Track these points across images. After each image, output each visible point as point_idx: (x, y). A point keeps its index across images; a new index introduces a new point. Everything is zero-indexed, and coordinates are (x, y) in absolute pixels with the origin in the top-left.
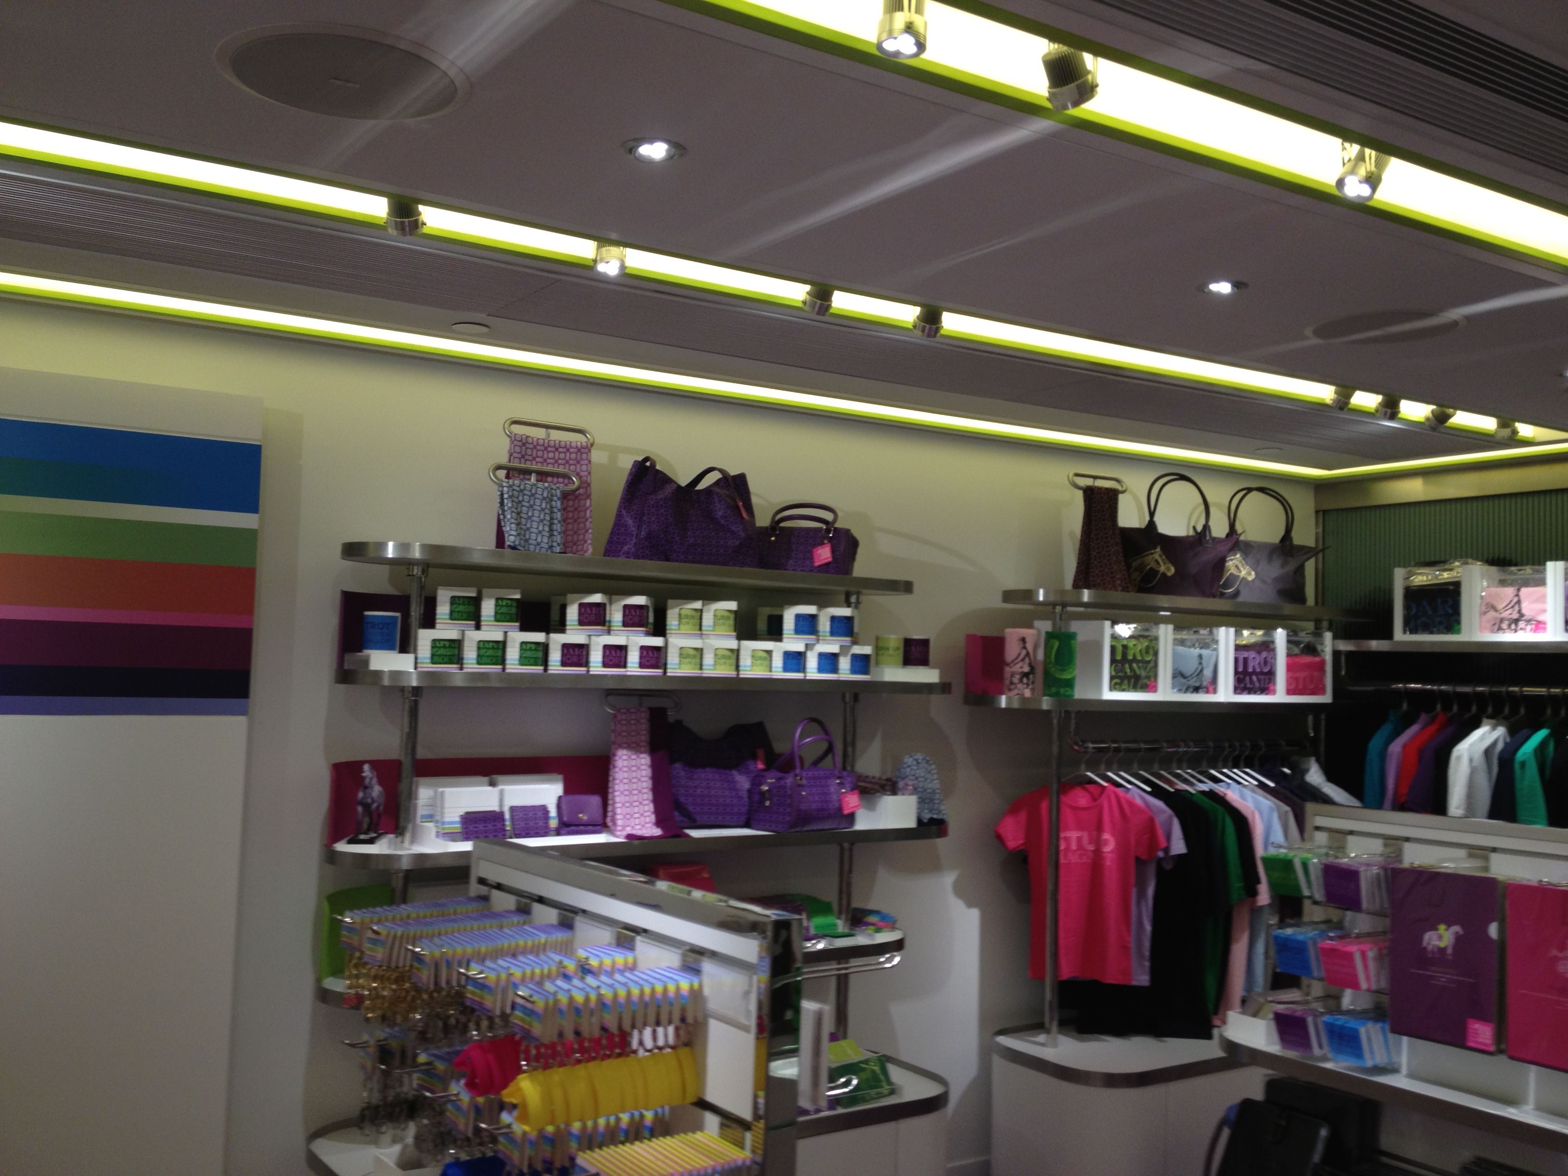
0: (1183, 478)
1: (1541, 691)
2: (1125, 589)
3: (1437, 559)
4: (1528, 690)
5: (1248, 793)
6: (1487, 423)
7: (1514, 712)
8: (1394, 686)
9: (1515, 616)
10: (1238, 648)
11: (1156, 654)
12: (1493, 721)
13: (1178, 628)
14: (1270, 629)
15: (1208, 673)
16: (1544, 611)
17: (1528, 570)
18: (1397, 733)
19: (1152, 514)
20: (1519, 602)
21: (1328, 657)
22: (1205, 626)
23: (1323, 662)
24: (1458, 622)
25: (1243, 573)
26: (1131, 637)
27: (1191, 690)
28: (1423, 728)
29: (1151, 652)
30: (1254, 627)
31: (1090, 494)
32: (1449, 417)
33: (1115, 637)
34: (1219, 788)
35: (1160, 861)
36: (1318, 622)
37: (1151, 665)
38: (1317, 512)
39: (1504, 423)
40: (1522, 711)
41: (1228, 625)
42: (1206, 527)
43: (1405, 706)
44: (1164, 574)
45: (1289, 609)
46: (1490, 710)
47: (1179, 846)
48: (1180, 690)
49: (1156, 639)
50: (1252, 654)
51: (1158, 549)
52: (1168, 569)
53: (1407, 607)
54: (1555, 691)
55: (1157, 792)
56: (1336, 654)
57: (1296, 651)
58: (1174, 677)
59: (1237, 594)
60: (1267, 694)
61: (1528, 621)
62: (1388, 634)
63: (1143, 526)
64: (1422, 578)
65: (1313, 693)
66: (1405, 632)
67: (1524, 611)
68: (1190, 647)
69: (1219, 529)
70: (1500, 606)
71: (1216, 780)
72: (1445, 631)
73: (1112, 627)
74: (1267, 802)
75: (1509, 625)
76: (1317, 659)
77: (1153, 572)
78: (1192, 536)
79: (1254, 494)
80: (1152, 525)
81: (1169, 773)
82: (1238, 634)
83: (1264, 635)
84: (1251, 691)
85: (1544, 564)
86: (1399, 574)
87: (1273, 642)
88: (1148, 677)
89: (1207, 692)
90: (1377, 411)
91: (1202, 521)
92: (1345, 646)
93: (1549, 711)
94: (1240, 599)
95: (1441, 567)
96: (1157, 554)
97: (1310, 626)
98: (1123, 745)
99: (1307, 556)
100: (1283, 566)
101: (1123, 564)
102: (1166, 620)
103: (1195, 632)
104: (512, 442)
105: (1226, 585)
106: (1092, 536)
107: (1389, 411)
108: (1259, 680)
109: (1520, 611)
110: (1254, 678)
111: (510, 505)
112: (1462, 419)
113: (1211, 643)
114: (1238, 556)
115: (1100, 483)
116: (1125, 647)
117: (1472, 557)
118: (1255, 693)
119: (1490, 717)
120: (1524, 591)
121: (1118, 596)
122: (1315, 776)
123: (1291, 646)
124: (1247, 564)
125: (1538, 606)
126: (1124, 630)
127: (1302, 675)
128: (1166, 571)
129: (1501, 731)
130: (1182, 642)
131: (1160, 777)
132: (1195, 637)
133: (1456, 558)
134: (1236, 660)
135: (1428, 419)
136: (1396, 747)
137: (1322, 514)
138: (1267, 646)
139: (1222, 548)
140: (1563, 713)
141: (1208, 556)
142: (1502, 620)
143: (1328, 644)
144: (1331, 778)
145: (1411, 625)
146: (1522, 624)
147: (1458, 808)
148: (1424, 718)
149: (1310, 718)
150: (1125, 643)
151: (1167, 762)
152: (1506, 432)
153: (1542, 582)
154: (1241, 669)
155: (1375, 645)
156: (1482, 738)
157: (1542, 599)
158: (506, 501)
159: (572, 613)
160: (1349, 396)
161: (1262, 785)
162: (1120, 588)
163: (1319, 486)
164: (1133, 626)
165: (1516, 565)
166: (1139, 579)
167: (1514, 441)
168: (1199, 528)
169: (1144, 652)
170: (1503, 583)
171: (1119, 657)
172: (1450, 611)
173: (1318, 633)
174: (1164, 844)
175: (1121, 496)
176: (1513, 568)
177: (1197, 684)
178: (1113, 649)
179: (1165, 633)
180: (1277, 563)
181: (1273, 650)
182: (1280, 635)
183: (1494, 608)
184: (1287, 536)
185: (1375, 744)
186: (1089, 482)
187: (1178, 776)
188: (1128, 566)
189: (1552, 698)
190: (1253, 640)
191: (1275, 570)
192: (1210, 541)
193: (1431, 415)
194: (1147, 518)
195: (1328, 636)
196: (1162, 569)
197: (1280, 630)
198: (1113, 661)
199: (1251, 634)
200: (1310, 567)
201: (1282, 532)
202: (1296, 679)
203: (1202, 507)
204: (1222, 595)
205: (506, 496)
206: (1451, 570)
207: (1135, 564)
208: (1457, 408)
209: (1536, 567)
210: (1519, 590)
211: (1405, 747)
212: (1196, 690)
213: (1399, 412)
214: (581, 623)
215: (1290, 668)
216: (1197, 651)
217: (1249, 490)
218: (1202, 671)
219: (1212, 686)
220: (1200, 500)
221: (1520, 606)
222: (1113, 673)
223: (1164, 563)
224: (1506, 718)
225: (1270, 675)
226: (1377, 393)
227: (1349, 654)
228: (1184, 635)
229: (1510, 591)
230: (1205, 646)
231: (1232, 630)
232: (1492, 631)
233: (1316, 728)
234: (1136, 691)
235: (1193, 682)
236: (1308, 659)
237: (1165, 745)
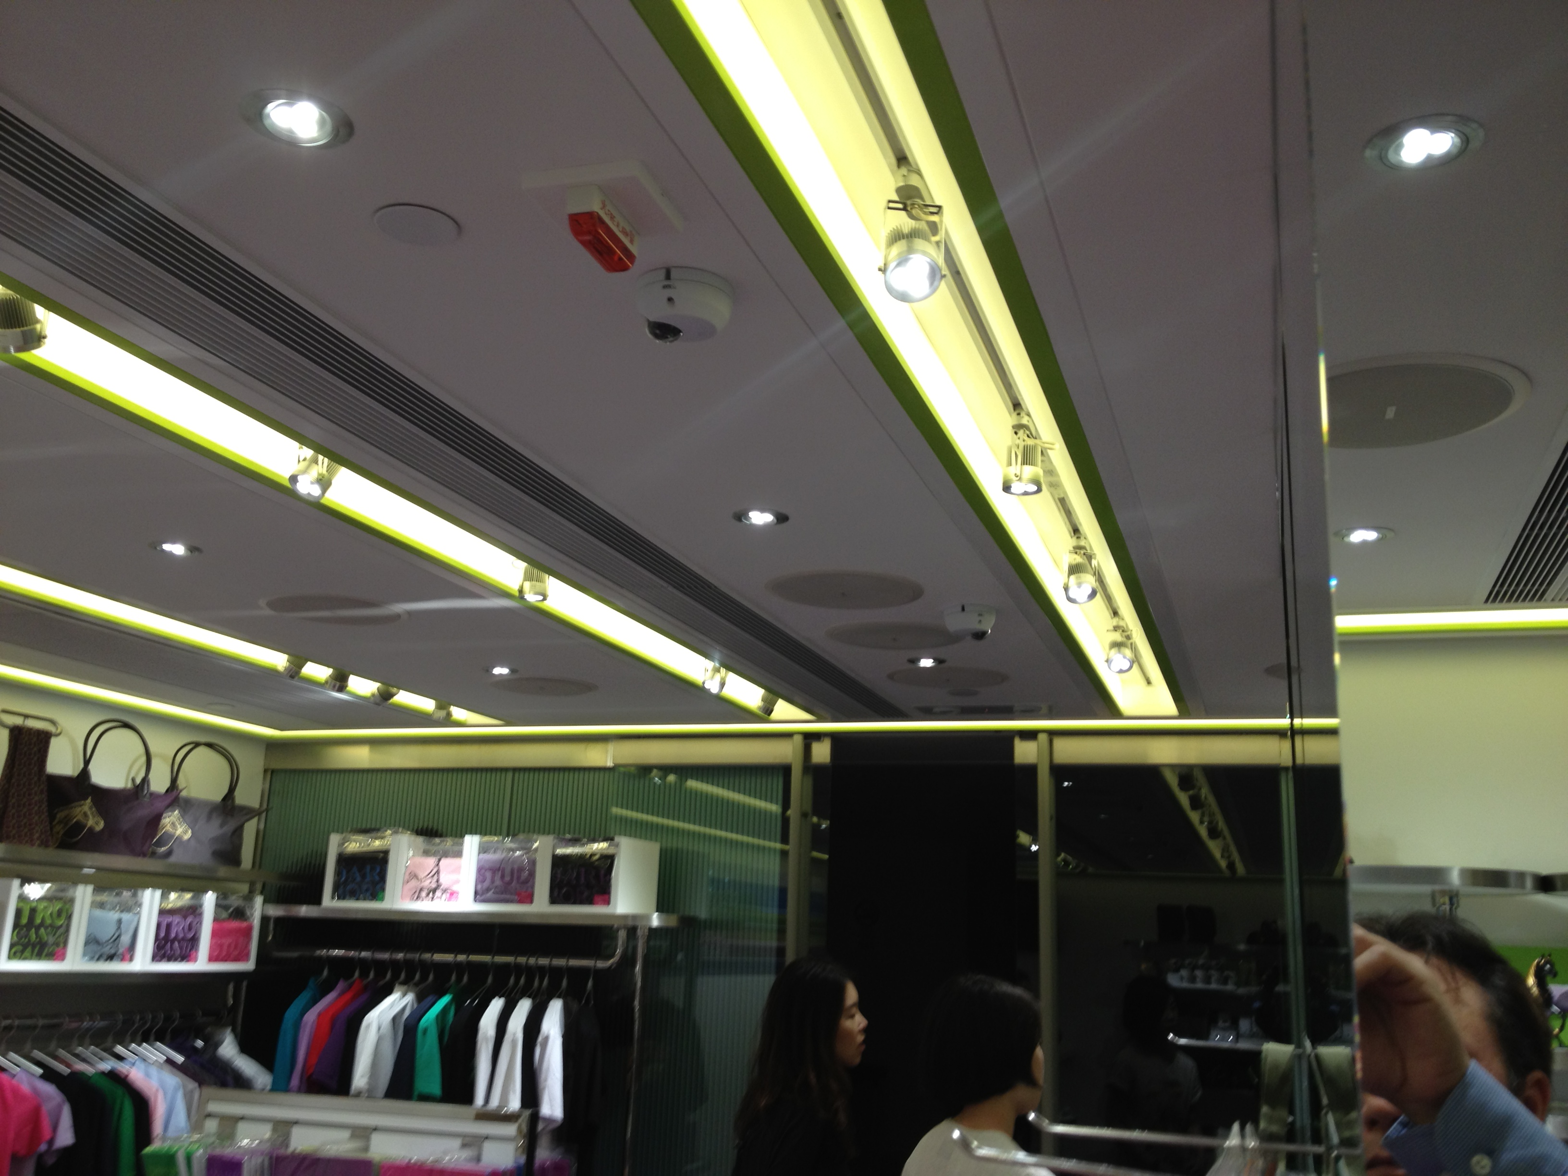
0: (126, 725)
1: (448, 957)
2: (45, 844)
3: (373, 826)
4: (439, 957)
5: (154, 1071)
6: (427, 704)
7: (424, 978)
8: (318, 952)
9: (434, 885)
10: (162, 912)
11: (69, 917)
12: (404, 988)
13: (98, 889)
14: (200, 891)
15: (126, 939)
16: (457, 882)
17: (449, 842)
18: (314, 1001)
19: (87, 762)
20: (438, 872)
21: (256, 922)
22: (129, 887)
23: (250, 929)
24: (383, 889)
25: (179, 831)
26: (41, 899)
27: (105, 957)
28: (340, 995)
29: (64, 915)
30: (183, 890)
31: (18, 735)
32: (392, 695)
33: (22, 898)
34: (122, 1068)
35: (40, 1156)
36: (252, 884)
37: (62, 930)
38: (266, 771)
39: (442, 706)
40: (431, 977)
41: (155, 886)
42: (145, 780)
43: (325, 973)
44: (91, 829)
45: (223, 871)
46: (403, 976)
47: (65, 1137)
48: (92, 959)
49: (72, 901)
50: (176, 919)
51: (89, 800)
52: (97, 823)
53: (338, 873)
54: (461, 958)
55: (49, 1075)
56: (265, 920)
57: (225, 915)
58: (87, 943)
59: (169, 853)
60: (188, 961)
61: (445, 891)
62: (317, 901)
63: (76, 774)
64: (355, 845)
65: (236, 959)
66: (333, 898)
67: (442, 880)
68: (110, 910)
69: (159, 783)
70: (422, 875)
71: (120, 1058)
72: (371, 897)
73: (22, 885)
74: (173, 1080)
75: (428, 894)
76: (244, 924)
77: (79, 826)
78: (129, 790)
79: (202, 751)
80: (85, 774)
81: (68, 1052)
82: (164, 896)
83: (192, 898)
84: (170, 959)
85: (462, 836)
86: (334, 840)
87: (201, 906)
88: (57, 944)
89: (123, 959)
90: (326, 682)
91: (142, 774)
92: (275, 911)
93: (454, 978)
94: (173, 859)
95: (373, 835)
96: (87, 806)
97: (245, 888)
98: (16, 1022)
99: (248, 817)
100: (222, 826)
101: (46, 814)
102: (86, 880)
103: (117, 894)
105: (159, 843)
106: (13, 780)
107: (338, 684)
108: (181, 948)
109: (438, 881)
110: (176, 944)
112: (404, 698)
113: (133, 907)
114: (177, 812)
115: (32, 724)
116: (33, 911)
117: (404, 827)
118: (176, 960)
119: (404, 983)
120: (444, 862)
121: (34, 852)
122: (228, 1049)
123: (220, 910)
124: (185, 821)
125: (454, 877)
126: (35, 891)
127: (227, 941)
128: (94, 825)
129: (410, 997)
130: (101, 906)
131: (56, 1058)
132: (116, 900)
133: (389, 827)
134: (159, 926)
135: (373, 695)
136: (311, 1017)
137: (271, 773)
138: (194, 911)
139: (159, 805)
140: (465, 979)
141: (143, 812)
142: (421, 890)
143: (258, 908)
144: (245, 1048)
145: (340, 891)
146: (438, 893)
147: (362, 1076)
148: (341, 985)
149: (231, 987)
150: (34, 904)
151: (67, 1039)
152: (442, 714)
153: (459, 854)
154: (162, 934)
155: (304, 911)
156: (392, 1005)
157: (457, 870)
160: (301, 667)
161: (170, 1062)
162: (38, 842)
163: (271, 745)
164: (48, 885)
165: (441, 836)
166: (62, 832)
167: (448, 721)
168: (138, 781)
169: (55, 915)
170: (426, 853)
171: (24, 921)
172: (377, 878)
173: (249, 898)
174: (47, 1134)
175: (54, 741)
176: (437, 840)
177: (113, 951)
178: (18, 913)
179: (83, 895)
180: (216, 822)
181: (201, 915)
182: (210, 899)
183: (416, 876)
184: (230, 795)
185: (291, 1014)
186: (18, 721)
187: (77, 1056)
188: (52, 817)
189: (458, 966)
190: (179, 904)
191: (214, 829)
192: (148, 795)
193: (377, 691)
194: (82, 766)
195: (259, 900)
196: (90, 823)
197: (210, 893)
198: (16, 925)
199: (179, 897)
200: (251, 828)
201: (225, 790)
202: (221, 946)
203: (144, 759)
204: (154, 854)
206: (382, 838)
207: (60, 815)
208: (399, 688)
209: (456, 840)
210: (439, 860)
211: (320, 1015)
212: (111, 958)
213: (347, 686)
215: (215, 934)
216: (114, 916)
217: (197, 745)
218: (119, 936)
219: (129, 953)
220: (143, 752)
221: (438, 876)
222: (15, 938)
223: (94, 817)
224: (416, 985)
225: (194, 941)
226: (329, 667)
227: (279, 920)
228: (104, 897)
229: (431, 861)
230: (126, 908)
231: (158, 893)
232: (412, 899)
233: (236, 996)
234: (40, 959)
235: (108, 950)
236: (235, 924)
237: (67, 1019)
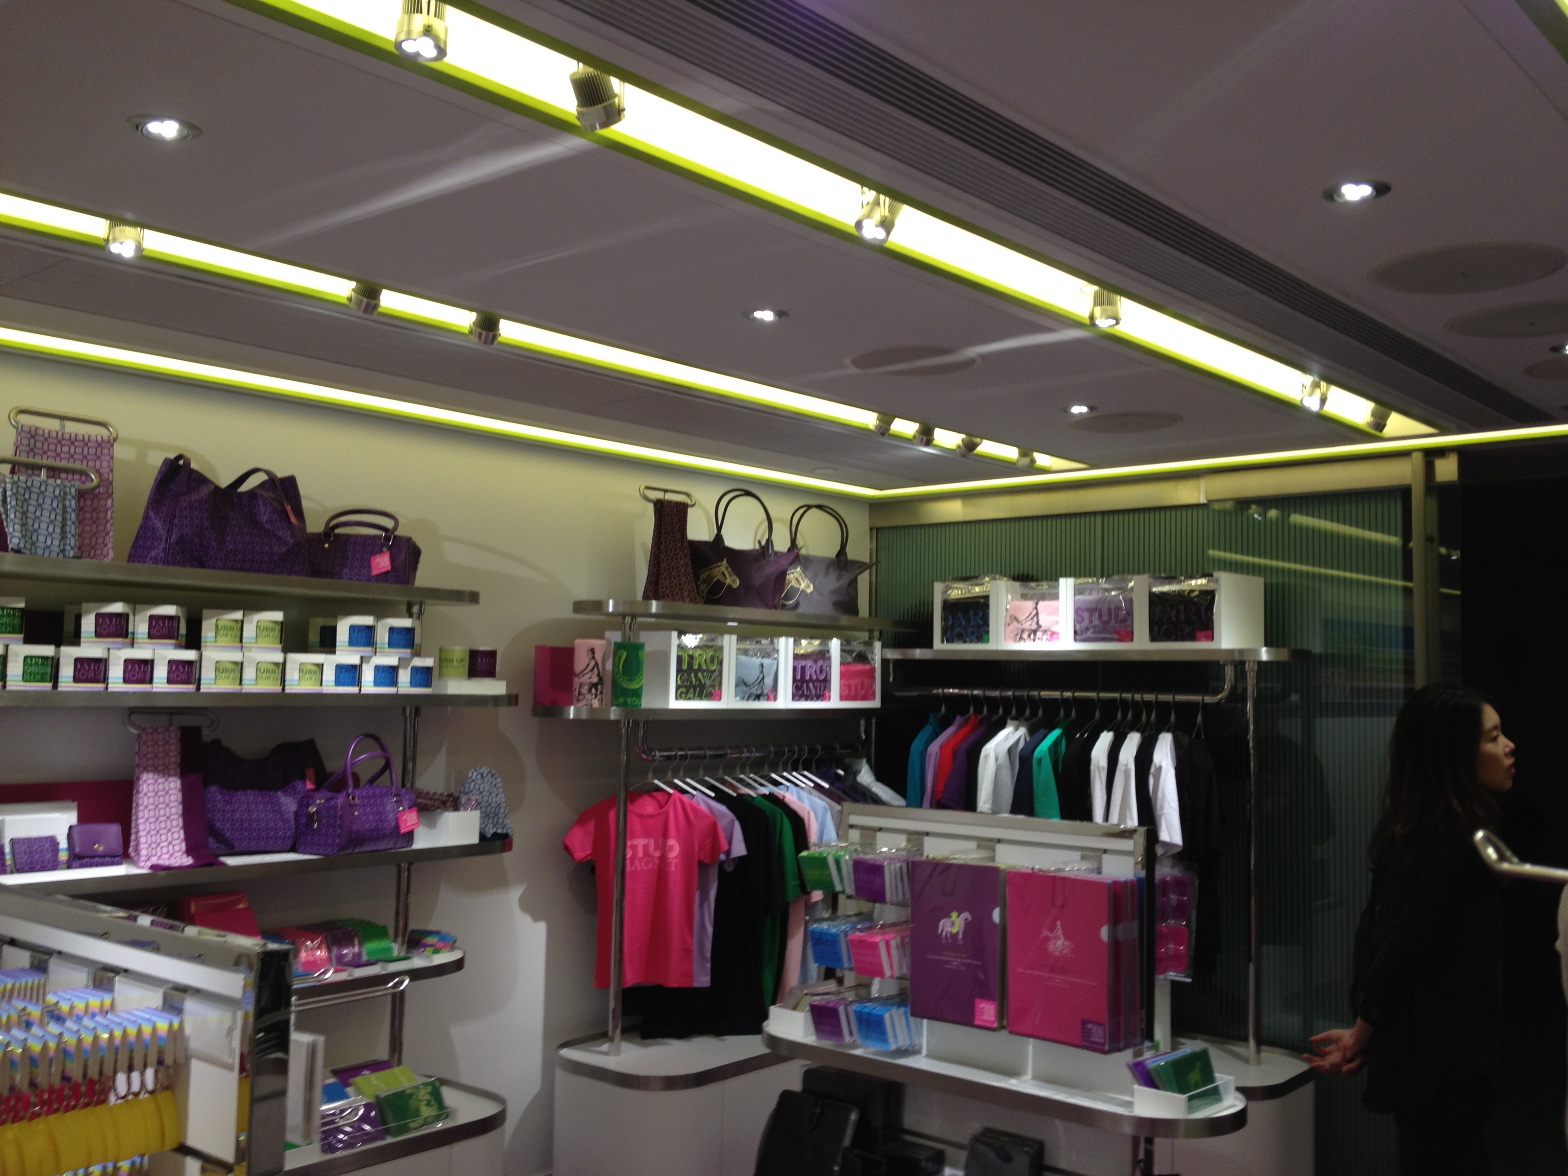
0: (748, 494)
1: (1056, 694)
2: (693, 601)
3: (972, 574)
4: (1045, 694)
5: (804, 794)
6: (1010, 453)
7: (1034, 713)
8: (935, 691)
9: (1034, 627)
10: (796, 657)
11: (721, 663)
12: (1016, 722)
13: (741, 639)
14: (826, 639)
15: (769, 681)
16: (1057, 622)
17: (1045, 586)
18: (936, 735)
19: (719, 528)
20: (1037, 614)
21: (878, 665)
22: (766, 637)
23: (873, 670)
24: (988, 633)
25: (803, 586)
26: (696, 647)
27: (753, 697)
28: (958, 730)
29: (716, 661)
30: (812, 637)
31: (661, 507)
32: (976, 445)
33: (681, 647)
34: (779, 791)
35: (721, 864)
36: (871, 632)
37: (717, 673)
38: (871, 529)
39: (1025, 453)
40: (1040, 713)
41: (787, 635)
42: (769, 541)
43: (943, 709)
44: (730, 586)
45: (845, 620)
46: (1014, 712)
47: (739, 849)
48: (743, 698)
49: (721, 648)
50: (809, 663)
51: (725, 560)
52: (734, 581)
53: (944, 619)
54: (1068, 694)
55: (721, 797)
56: (885, 662)
57: (849, 659)
58: (737, 685)
59: (797, 605)
60: (822, 700)
61: (1045, 632)
62: (929, 644)
63: (712, 540)
64: (958, 592)
65: (864, 698)
66: (943, 642)
67: (1041, 623)
68: (752, 656)
69: (781, 544)
70: (1022, 618)
71: (776, 784)
72: (976, 640)
73: (679, 637)
74: (821, 803)
75: (1029, 636)
76: (868, 667)
77: (720, 584)
78: (757, 551)
79: (813, 512)
80: (719, 538)
81: (733, 778)
82: (796, 643)
83: (820, 644)
84: (807, 698)
85: (1057, 580)
86: (938, 587)
87: (828, 651)
88: (713, 686)
89: (768, 699)
90: (914, 437)
91: (766, 536)
92: (893, 655)
93: (1062, 713)
94: (800, 610)
95: (973, 581)
96: (723, 566)
97: (865, 635)
98: (689, 753)
99: (861, 570)
100: (838, 579)
101: (691, 575)
102: (731, 631)
103: (757, 642)
104: (18, 433)
105: (787, 597)
106: (662, 548)
107: (925, 438)
108: (815, 688)
109: (1038, 623)
110: (811, 685)
111: (13, 503)
112: (988, 448)
113: (771, 653)
114: (798, 569)
115: (670, 497)
116: (691, 657)
117: (1001, 574)
118: (812, 699)
119: (1015, 718)
120: (1041, 604)
121: (687, 608)
122: (866, 777)
123: (844, 654)
124: (806, 576)
125: (1053, 618)
126: (691, 640)
127: (854, 682)
128: (731, 583)
129: (1022, 731)
130: (745, 652)
131: (724, 782)
132: (757, 647)
133: (987, 573)
134: (795, 669)
135: (959, 447)
136: (934, 748)
137: (876, 531)
138: (823, 655)
139: (784, 562)
140: (1073, 714)
141: (770, 570)
142: (1023, 631)
143: (877, 652)
144: (880, 777)
145: (949, 635)
146: (1039, 634)
147: (985, 802)
148: (959, 720)
149: (862, 722)
150: (691, 652)
151: (731, 767)
152: (1026, 461)
153: (1055, 597)
154: (798, 677)
155: (918, 653)
156: (1007, 738)
157: (1056, 612)
158: (9, 499)
159: (88, 624)
160: (890, 423)
161: (818, 787)
162: (688, 600)
163: (875, 506)
164: (700, 636)
165: (1037, 580)
166: (706, 591)
167: (1032, 469)
168: (763, 543)
169: (708, 661)
170: (1024, 597)
171: (685, 667)
172: (980, 622)
173: (869, 644)
174: (725, 847)
175: (690, 510)
176: (1033, 584)
177: (759, 692)
178: (679, 659)
179: (729, 643)
180: (833, 575)
181: (829, 659)
182: (835, 645)
183: (1016, 619)
184: (842, 552)
185: (916, 746)
186: (660, 495)
187: (741, 781)
188: (697, 578)
189: (1065, 701)
190: (810, 649)
191: (832, 582)
192: (773, 555)
193: (961, 443)
194: (716, 532)
195: (878, 645)
196: (728, 581)
197: (835, 639)
198: (679, 670)
199: (809, 643)
200: (864, 581)
201: (838, 548)
202: (849, 686)
203: (766, 523)
204: (784, 606)
205: (9, 493)
206: (981, 584)
207: (703, 576)
208: (982, 438)
209: (1051, 583)
210: (1037, 604)
211: (941, 747)
212: (758, 697)
213: (933, 439)
214: (98, 634)
215: (843, 675)
216: (757, 661)
217: (809, 507)
218: (763, 678)
219: (773, 693)
220: (764, 516)
221: (1038, 618)
222: (679, 682)
223: (730, 576)
224: (1027, 720)
225: (826, 682)
226: (915, 422)
227: (897, 662)
228: (747, 645)
229: (1029, 605)
230: (767, 655)
231: (791, 640)
232: (1015, 641)
233: (868, 731)
234: (701, 699)
235: (755, 690)
236: (860, 667)
237: (729, 751)
